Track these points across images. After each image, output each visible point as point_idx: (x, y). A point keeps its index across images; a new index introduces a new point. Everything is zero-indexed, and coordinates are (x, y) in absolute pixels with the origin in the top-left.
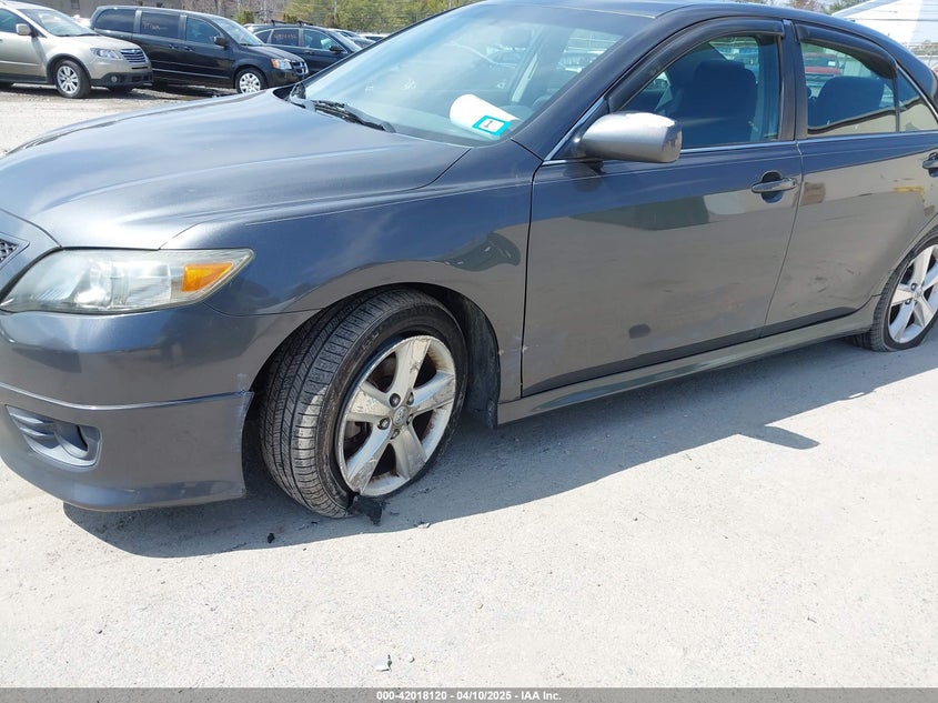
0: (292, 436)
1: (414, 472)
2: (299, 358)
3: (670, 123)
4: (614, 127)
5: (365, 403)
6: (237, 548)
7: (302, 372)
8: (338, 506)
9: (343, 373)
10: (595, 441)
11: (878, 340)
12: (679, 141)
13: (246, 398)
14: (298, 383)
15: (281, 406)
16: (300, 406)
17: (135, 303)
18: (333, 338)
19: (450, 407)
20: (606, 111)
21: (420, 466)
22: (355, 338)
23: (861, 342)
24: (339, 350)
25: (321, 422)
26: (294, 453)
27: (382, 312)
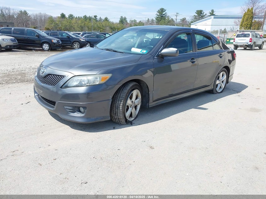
0: (118, 107)
1: (135, 117)
2: (118, 94)
3: (177, 49)
4: (165, 51)
5: (129, 102)
6: (109, 130)
7: (119, 96)
8: (125, 122)
9: (126, 96)
10: (166, 111)
11: (214, 91)
12: (178, 52)
13: (111, 101)
14: (118, 98)
15: (115, 103)
16: (119, 102)
17: (92, 84)
18: (123, 90)
19: (140, 105)
20: (164, 48)
21: (136, 116)
22: (128, 89)
23: (211, 92)
24: (125, 91)
25: (123, 104)
26: (118, 111)
27: (131, 85)
